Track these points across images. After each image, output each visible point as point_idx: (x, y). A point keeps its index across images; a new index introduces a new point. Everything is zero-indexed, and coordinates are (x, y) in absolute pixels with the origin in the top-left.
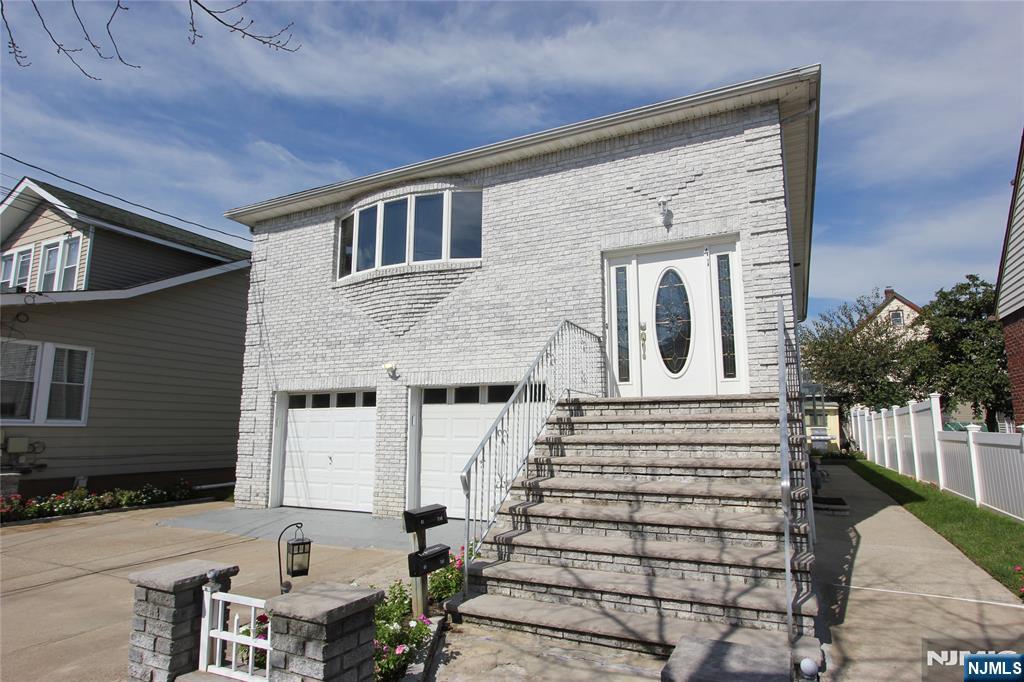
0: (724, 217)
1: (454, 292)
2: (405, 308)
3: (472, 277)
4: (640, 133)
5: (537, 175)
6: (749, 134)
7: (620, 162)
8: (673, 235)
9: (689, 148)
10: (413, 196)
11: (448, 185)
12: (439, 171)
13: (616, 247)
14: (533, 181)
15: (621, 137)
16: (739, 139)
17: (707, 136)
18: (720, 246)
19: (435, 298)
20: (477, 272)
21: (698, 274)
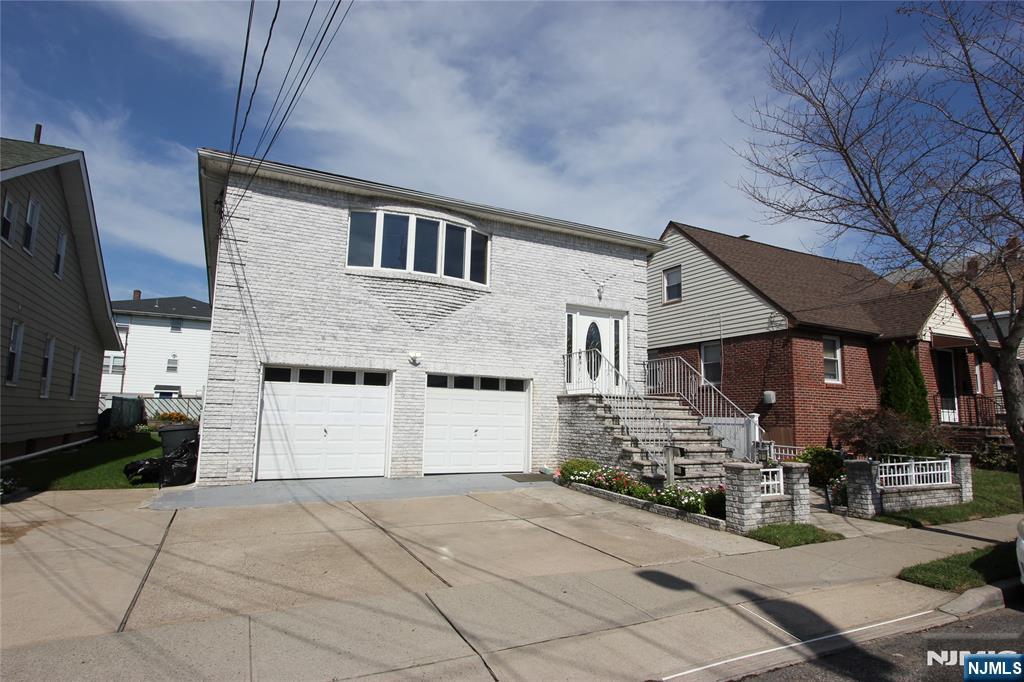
0: (623, 301)
1: (468, 306)
2: (430, 309)
3: (483, 298)
4: (589, 239)
5: (531, 241)
6: (636, 262)
7: (578, 252)
8: (602, 304)
9: (610, 258)
10: (445, 223)
11: (471, 224)
12: (467, 211)
13: (574, 303)
14: (528, 243)
15: (579, 237)
16: (631, 262)
17: (619, 255)
18: (618, 315)
19: (455, 307)
20: (487, 295)
21: (606, 327)
